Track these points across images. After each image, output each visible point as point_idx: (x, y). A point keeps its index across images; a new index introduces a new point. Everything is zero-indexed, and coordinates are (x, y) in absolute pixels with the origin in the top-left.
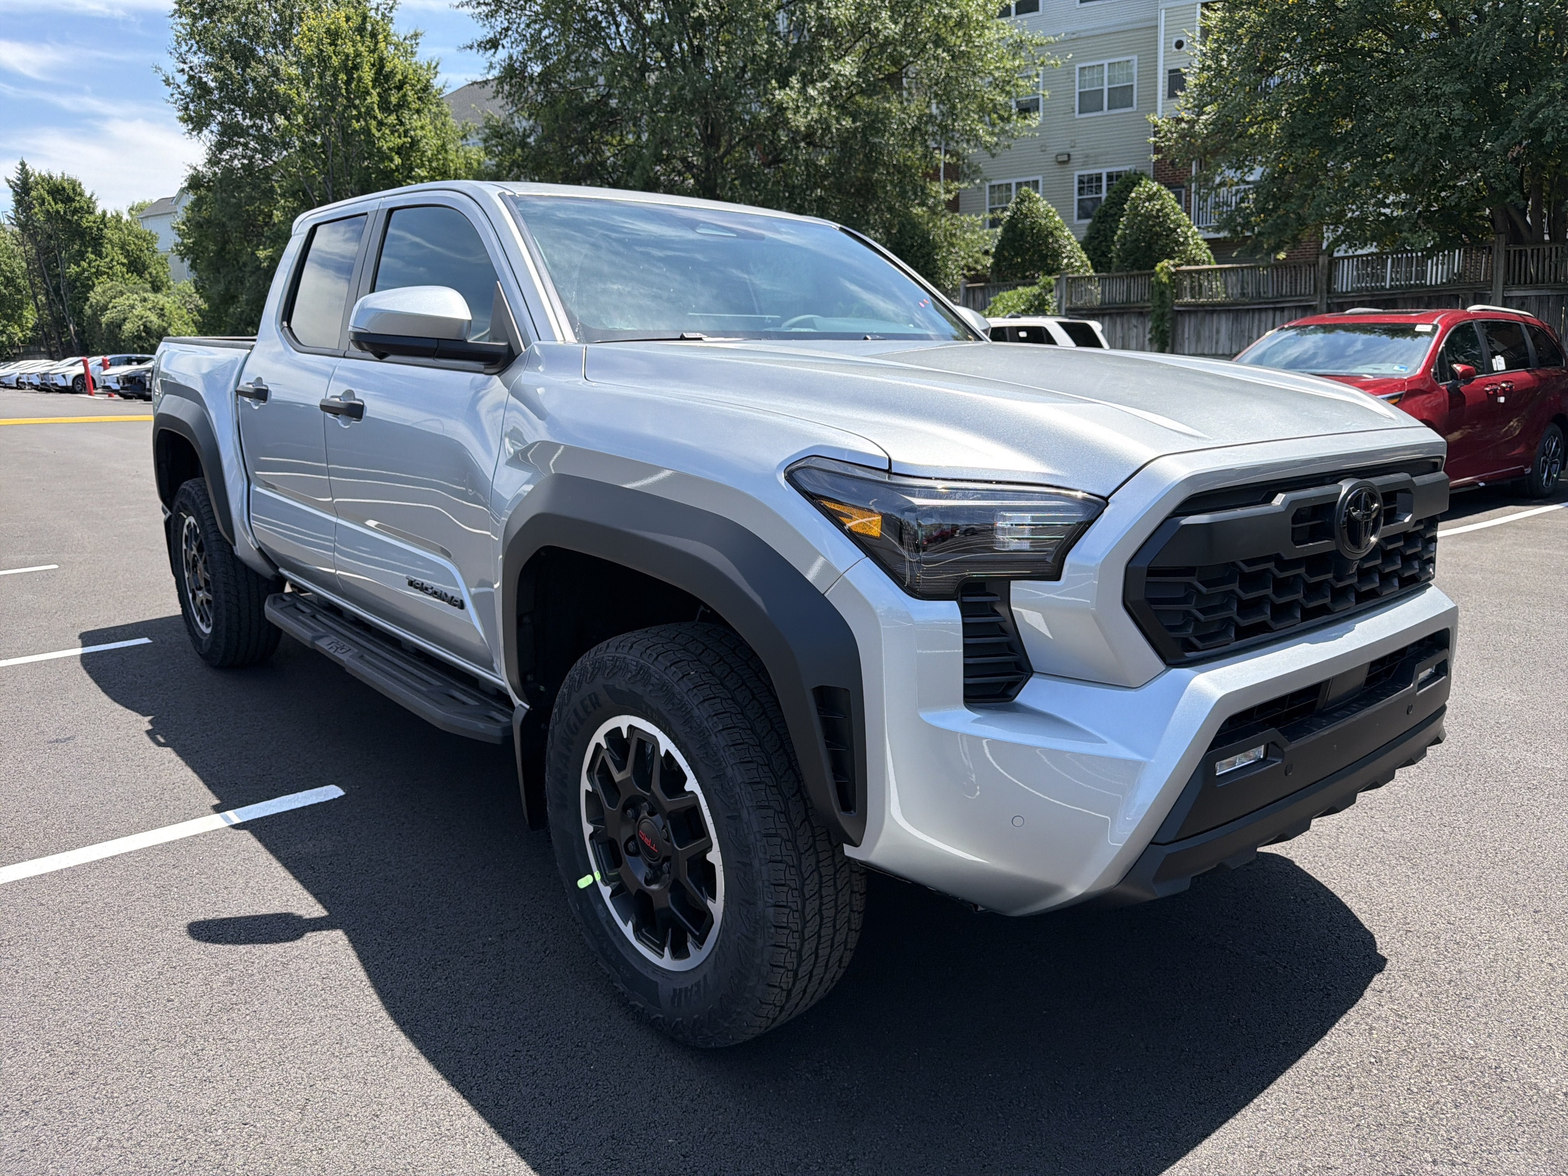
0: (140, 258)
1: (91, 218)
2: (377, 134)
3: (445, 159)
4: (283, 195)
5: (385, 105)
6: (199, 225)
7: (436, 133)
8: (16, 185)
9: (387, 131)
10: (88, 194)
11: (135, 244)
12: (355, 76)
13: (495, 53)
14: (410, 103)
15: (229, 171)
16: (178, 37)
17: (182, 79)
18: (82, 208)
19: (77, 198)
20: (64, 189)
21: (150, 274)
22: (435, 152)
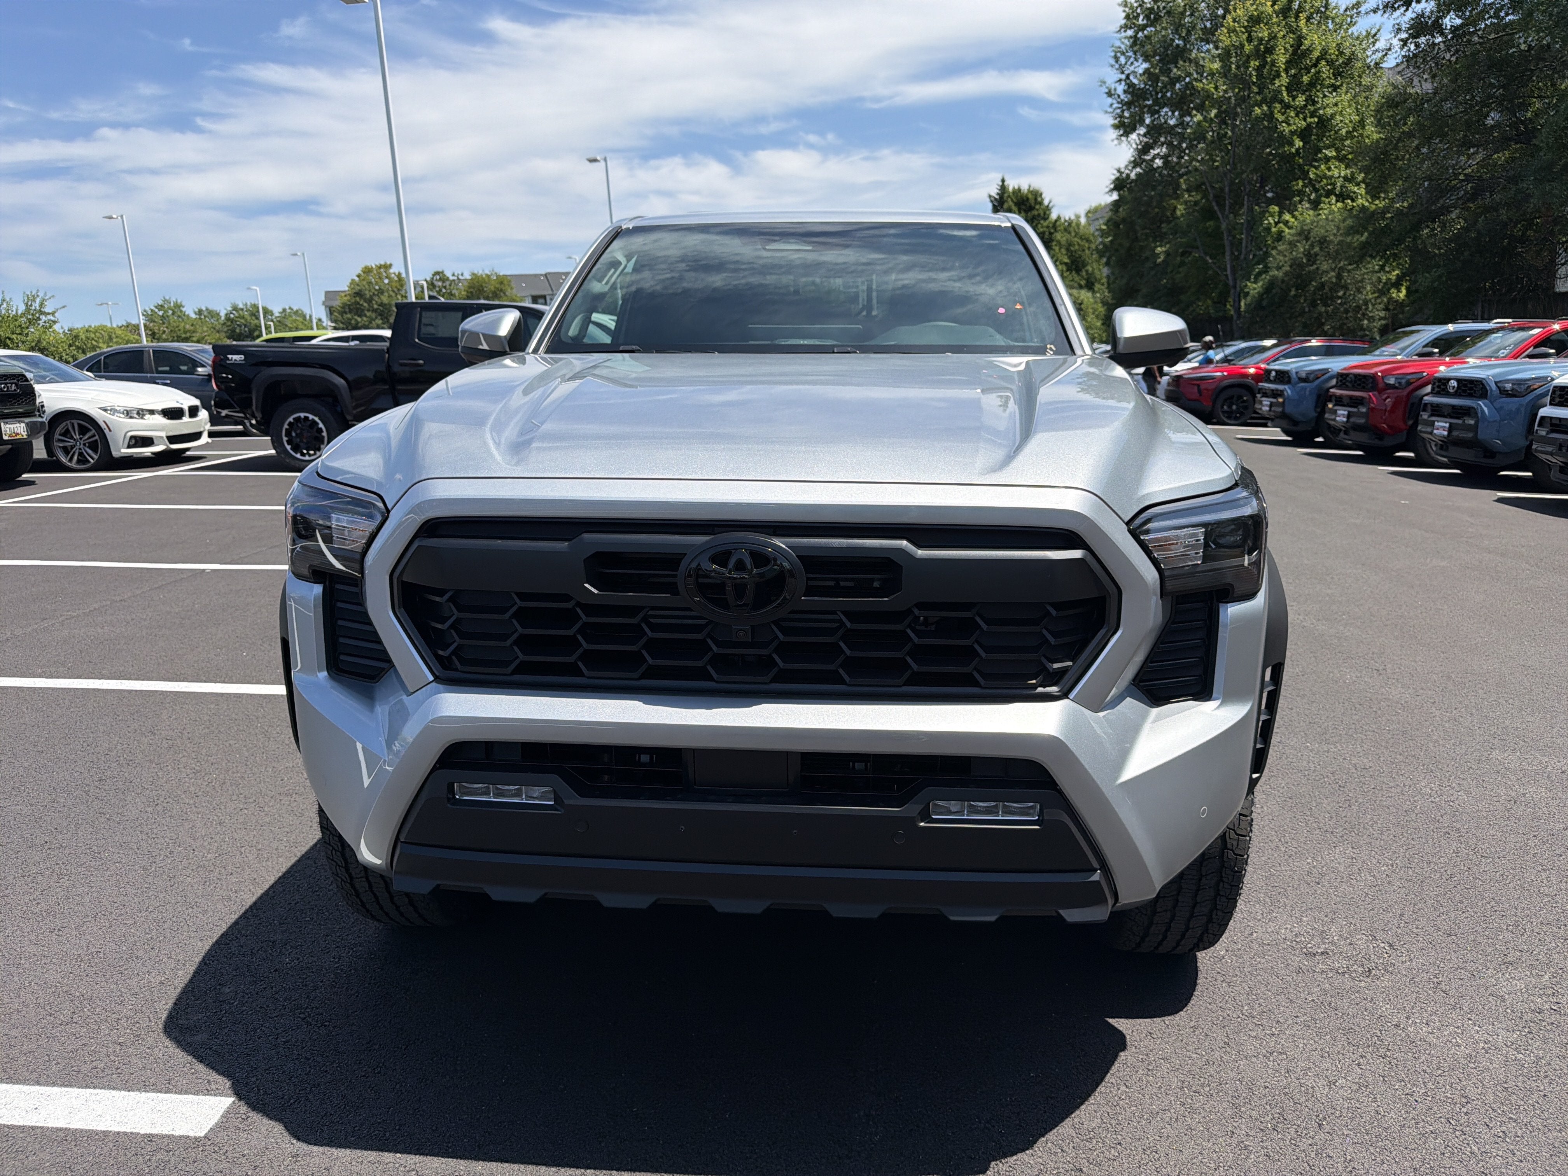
0: (1080, 257)
1: (1045, 224)
2: (1281, 118)
3: (1362, 135)
4: (1188, 190)
5: (1294, 87)
6: (1116, 225)
7: (1357, 109)
8: (996, 199)
9: (1292, 114)
10: (1046, 202)
11: (1079, 244)
12: (1269, 60)
13: (1405, 11)
14: (1324, 79)
15: (1151, 170)
16: (1116, 52)
17: (1120, 88)
18: (1039, 215)
19: (1037, 207)
20: (1028, 199)
21: (1087, 271)
22: (1351, 129)
